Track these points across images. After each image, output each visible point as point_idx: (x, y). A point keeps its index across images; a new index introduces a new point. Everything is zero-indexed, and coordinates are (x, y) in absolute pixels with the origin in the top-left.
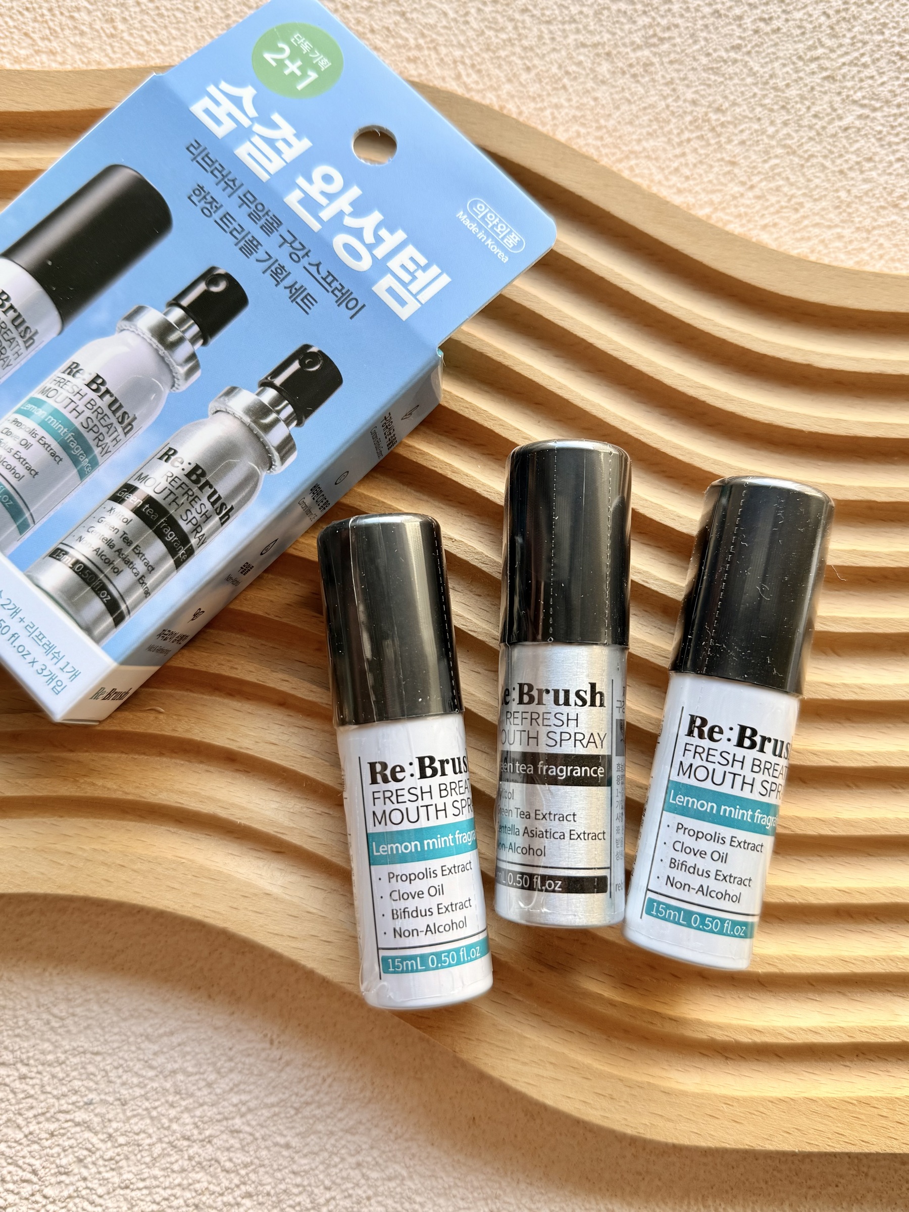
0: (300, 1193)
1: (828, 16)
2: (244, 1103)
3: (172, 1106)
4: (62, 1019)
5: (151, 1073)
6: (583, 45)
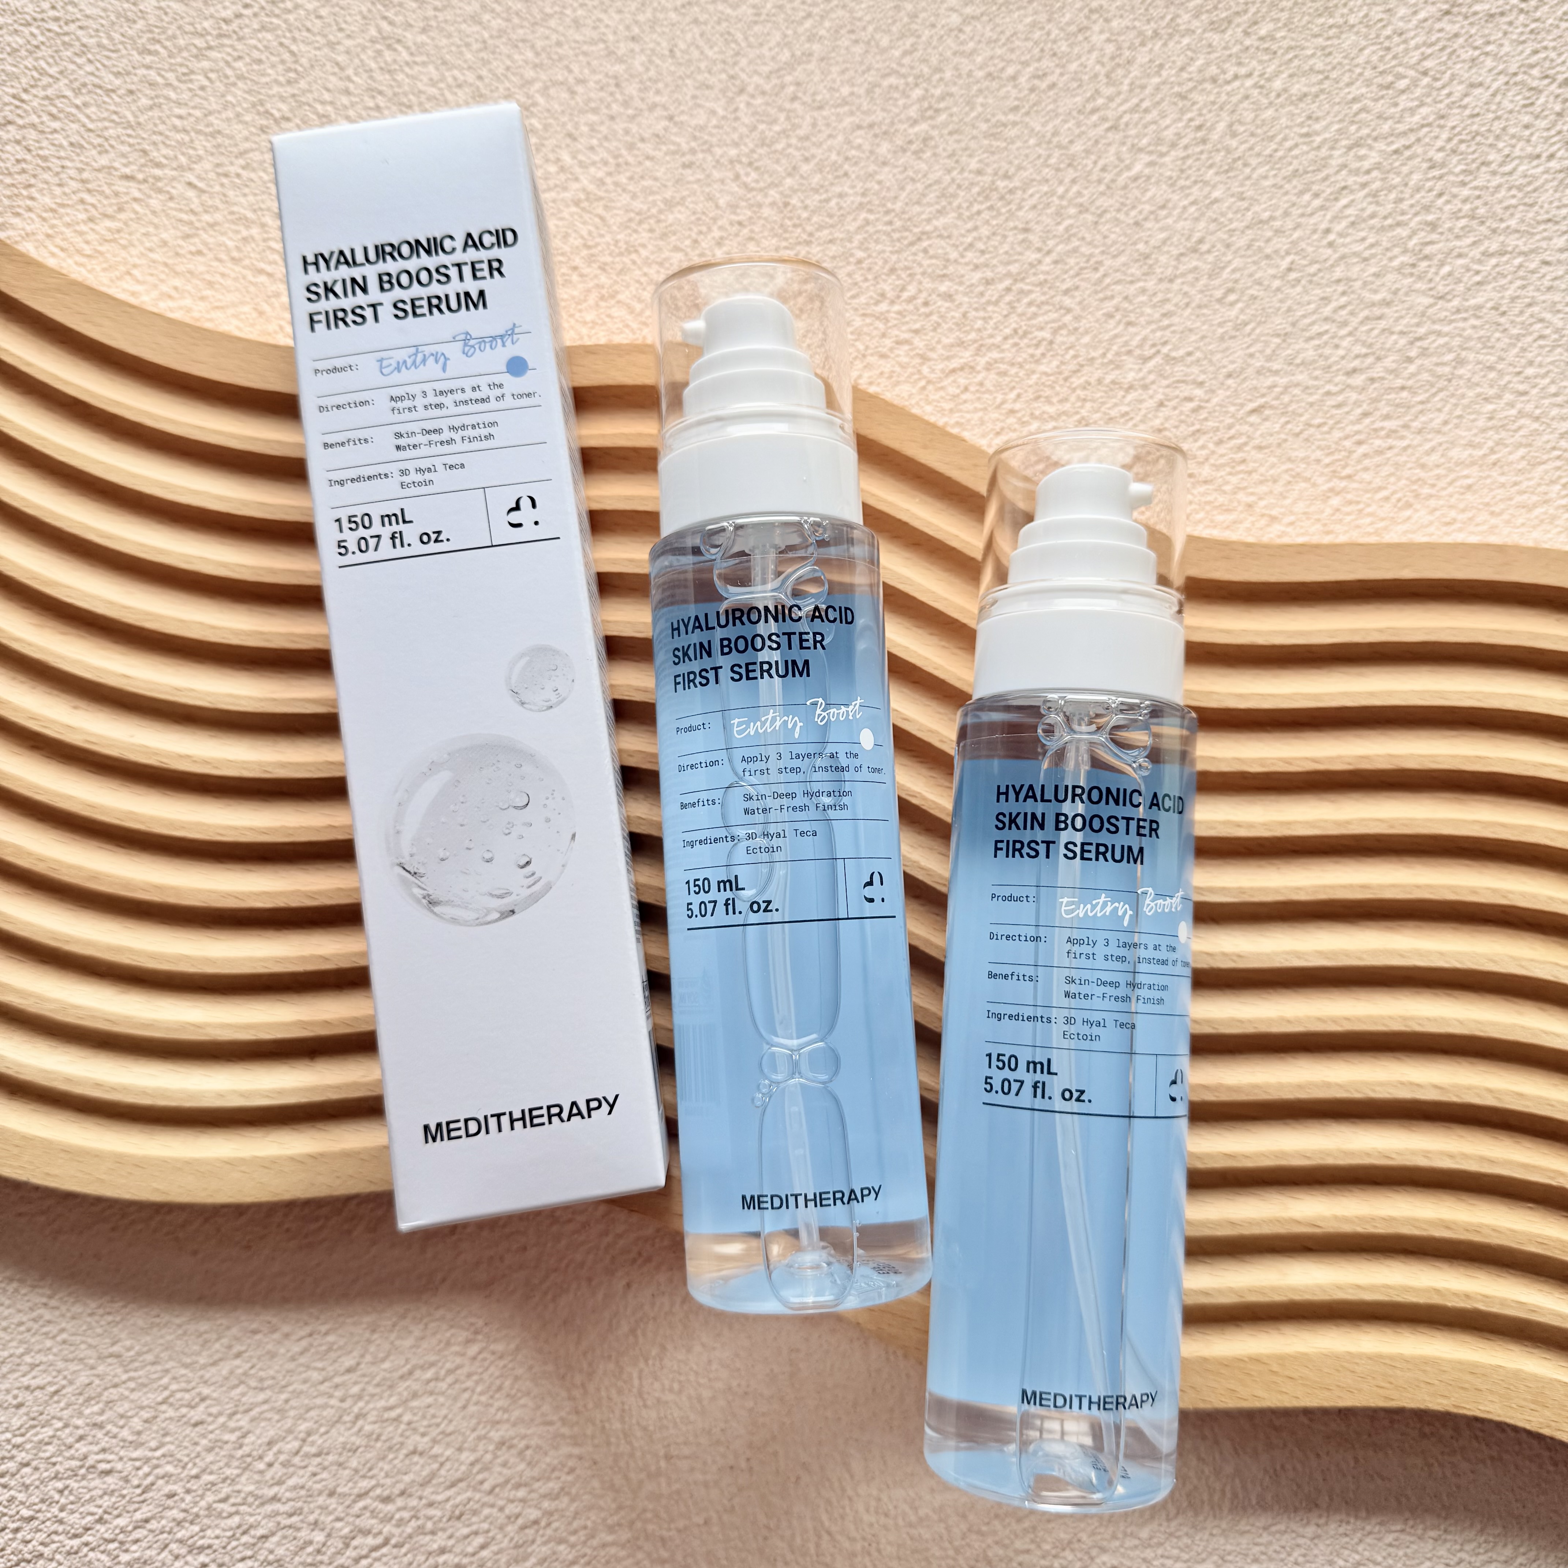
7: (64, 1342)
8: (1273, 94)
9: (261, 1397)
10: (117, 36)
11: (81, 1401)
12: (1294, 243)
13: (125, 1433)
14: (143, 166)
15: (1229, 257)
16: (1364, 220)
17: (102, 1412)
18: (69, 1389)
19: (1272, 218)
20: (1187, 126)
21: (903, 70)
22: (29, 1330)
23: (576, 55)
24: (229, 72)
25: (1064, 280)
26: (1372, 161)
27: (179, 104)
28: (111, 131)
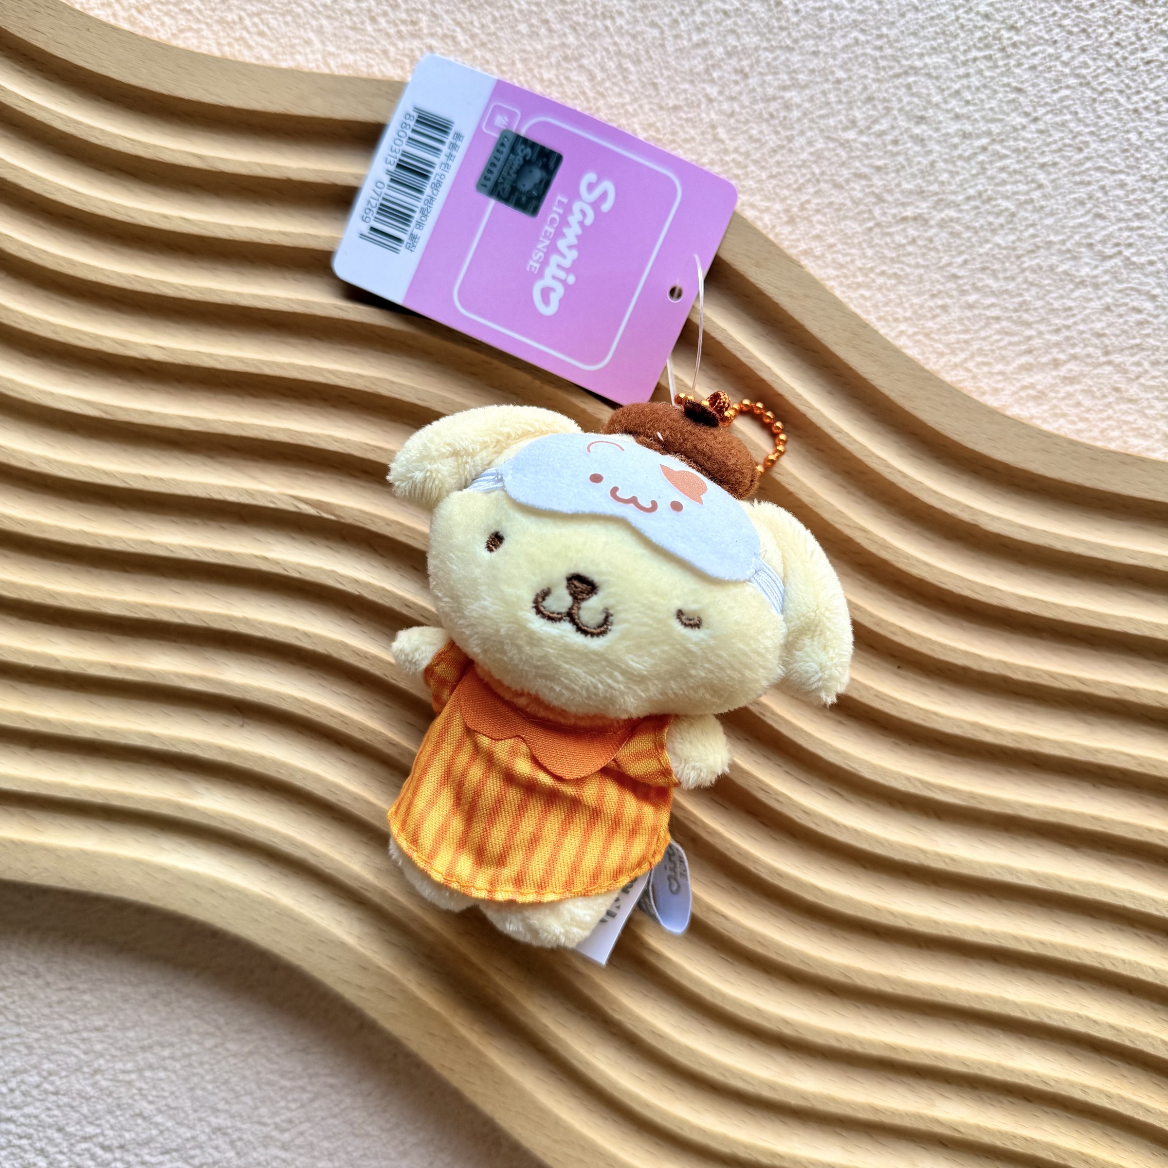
25: (1043, 152)
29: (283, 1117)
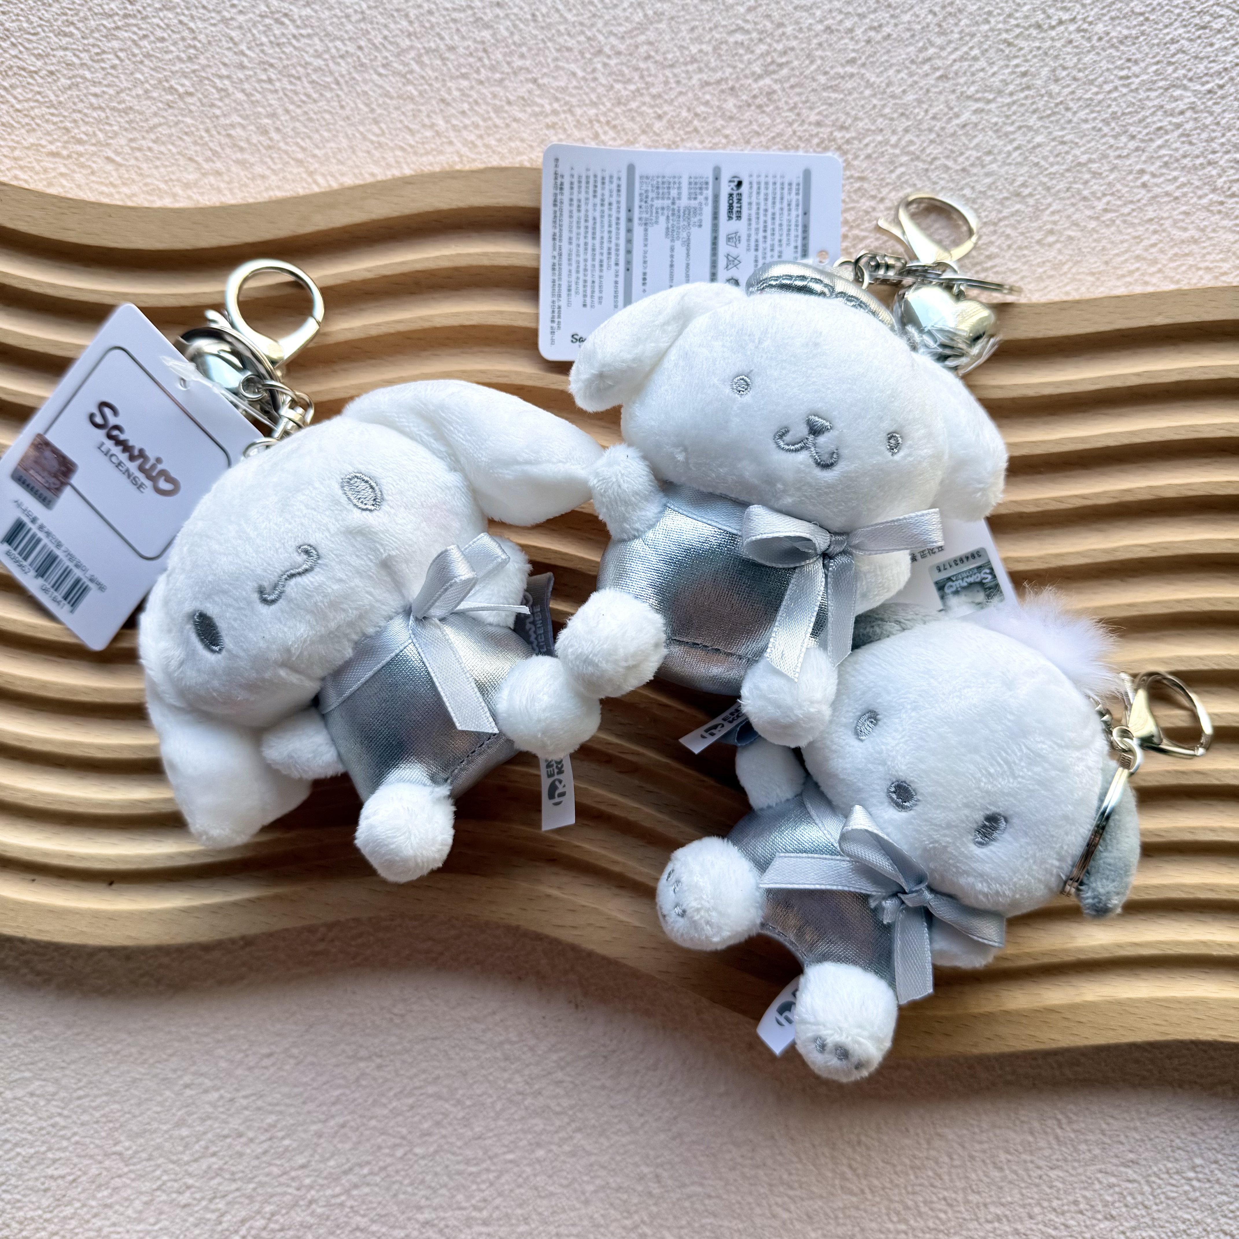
0: (620, 1122)
1: (935, 14)
2: (562, 1059)
3: (505, 1070)
4: (402, 1016)
5: (483, 1047)
6: (707, 84)
7: (77, 1143)
8: (1096, 38)
9: (234, 1186)
10: (34, 19)
11: (93, 1187)
12: (1109, 184)
13: (130, 1212)
14: (67, 142)
15: (1050, 200)
16: (1177, 160)
17: (111, 1195)
18: (84, 1178)
19: (1090, 161)
20: (1013, 73)
21: (747, 26)
22: (48, 1133)
23: (446, 23)
24: (136, 51)
26: (1187, 101)
27: (94, 83)
28: (36, 111)
29: (478, 1198)
